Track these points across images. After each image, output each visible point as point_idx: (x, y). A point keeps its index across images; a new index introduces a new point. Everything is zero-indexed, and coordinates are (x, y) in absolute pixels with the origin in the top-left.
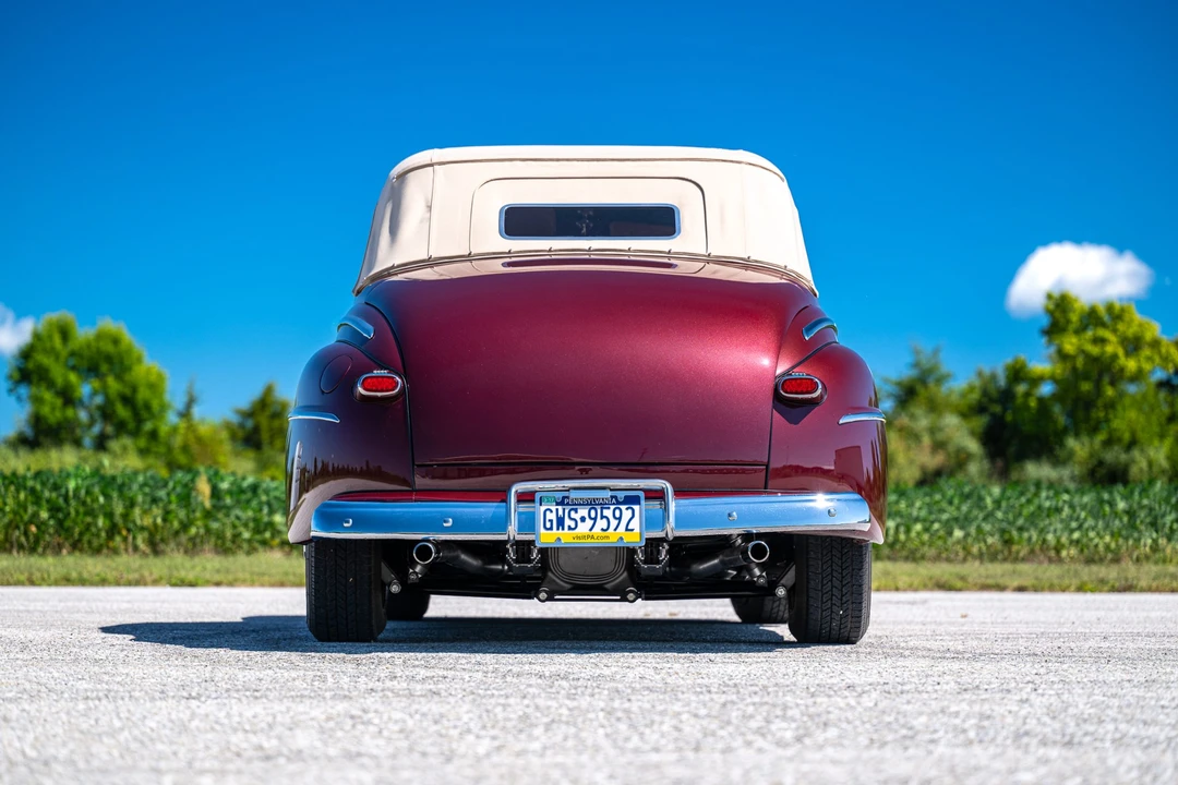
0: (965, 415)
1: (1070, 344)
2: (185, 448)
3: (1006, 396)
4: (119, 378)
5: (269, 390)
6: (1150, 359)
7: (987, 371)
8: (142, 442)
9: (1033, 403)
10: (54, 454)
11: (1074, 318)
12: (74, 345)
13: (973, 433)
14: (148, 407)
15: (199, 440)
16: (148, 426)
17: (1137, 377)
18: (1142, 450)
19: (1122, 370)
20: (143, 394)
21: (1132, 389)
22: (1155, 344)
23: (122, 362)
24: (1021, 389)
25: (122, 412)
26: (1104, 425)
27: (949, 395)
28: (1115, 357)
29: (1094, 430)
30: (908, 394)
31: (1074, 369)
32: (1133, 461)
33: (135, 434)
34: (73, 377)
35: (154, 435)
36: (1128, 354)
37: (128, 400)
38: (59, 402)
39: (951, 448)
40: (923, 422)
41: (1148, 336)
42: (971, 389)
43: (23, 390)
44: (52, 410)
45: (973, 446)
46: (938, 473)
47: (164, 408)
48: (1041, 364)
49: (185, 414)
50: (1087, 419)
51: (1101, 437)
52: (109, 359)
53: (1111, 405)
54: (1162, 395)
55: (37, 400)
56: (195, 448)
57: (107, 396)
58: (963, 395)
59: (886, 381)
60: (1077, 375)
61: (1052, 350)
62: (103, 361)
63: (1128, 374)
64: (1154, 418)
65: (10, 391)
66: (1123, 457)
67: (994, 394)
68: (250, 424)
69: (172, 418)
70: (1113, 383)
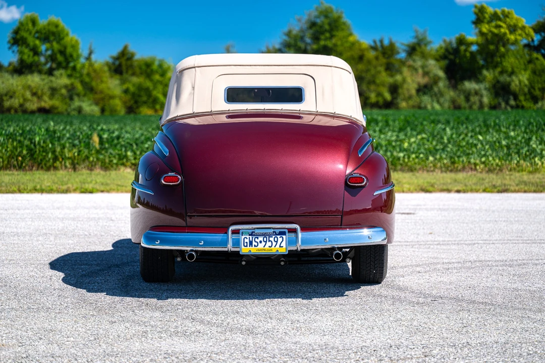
0: (437, 60)
1: (485, 28)
2: (88, 74)
3: (456, 51)
4: (58, 42)
5: (126, 48)
6: (520, 35)
7: (448, 39)
8: (69, 72)
9: (468, 54)
10: (29, 77)
11: (487, 16)
12: (38, 28)
13: (441, 68)
14: (71, 56)
15: (95, 71)
16: (72, 64)
17: (515, 42)
18: (517, 76)
19: (508, 40)
20: (69, 50)
21: (512, 48)
22: (523, 28)
23: (59, 36)
24: (463, 48)
25: (60, 58)
26: (500, 65)
27: (431, 50)
28: (505, 34)
29: (495, 67)
30: (412, 50)
31: (487, 39)
32: (513, 81)
33: (66, 68)
34: (37, 42)
35: (74, 68)
36: (511, 33)
37: (62, 53)
38: (31, 54)
39: (431, 75)
40: (419, 63)
41: (520, 25)
42: (441, 48)
43: (15, 48)
44: (28, 57)
45: (441, 74)
46: (426, 86)
47: (79, 56)
48: (472, 37)
49: (88, 58)
50: (492, 62)
51: (499, 69)
52: (53, 34)
53: (503, 56)
54: (526, 50)
55: (21, 53)
56: (93, 74)
57: (53, 50)
58: (437, 51)
59: (402, 44)
60: (488, 42)
61: (477, 31)
62: (51, 35)
63: (511, 41)
64: (522, 61)
65: (10, 48)
66: (508, 79)
67: (451, 50)
68: (117, 63)
69: (82, 60)
70: (504, 46)
